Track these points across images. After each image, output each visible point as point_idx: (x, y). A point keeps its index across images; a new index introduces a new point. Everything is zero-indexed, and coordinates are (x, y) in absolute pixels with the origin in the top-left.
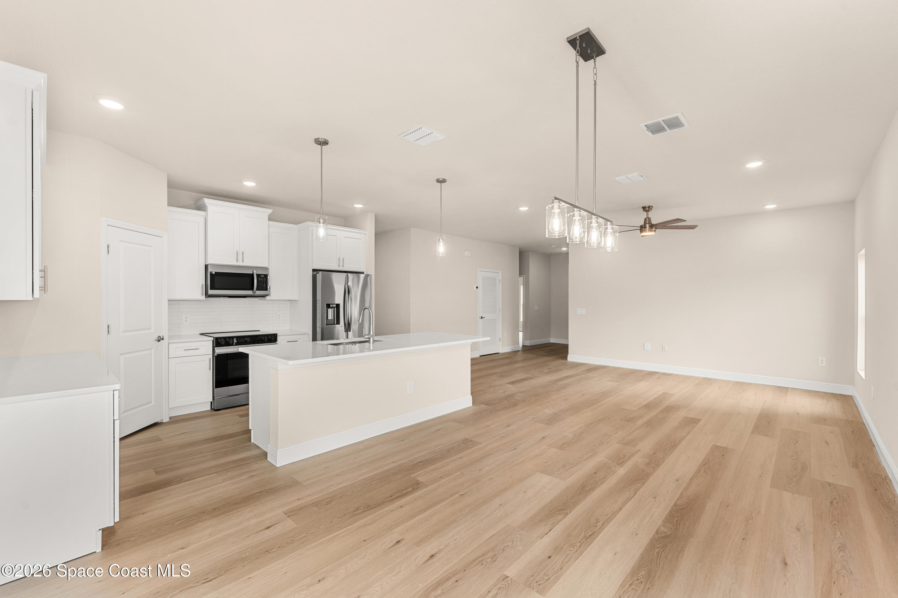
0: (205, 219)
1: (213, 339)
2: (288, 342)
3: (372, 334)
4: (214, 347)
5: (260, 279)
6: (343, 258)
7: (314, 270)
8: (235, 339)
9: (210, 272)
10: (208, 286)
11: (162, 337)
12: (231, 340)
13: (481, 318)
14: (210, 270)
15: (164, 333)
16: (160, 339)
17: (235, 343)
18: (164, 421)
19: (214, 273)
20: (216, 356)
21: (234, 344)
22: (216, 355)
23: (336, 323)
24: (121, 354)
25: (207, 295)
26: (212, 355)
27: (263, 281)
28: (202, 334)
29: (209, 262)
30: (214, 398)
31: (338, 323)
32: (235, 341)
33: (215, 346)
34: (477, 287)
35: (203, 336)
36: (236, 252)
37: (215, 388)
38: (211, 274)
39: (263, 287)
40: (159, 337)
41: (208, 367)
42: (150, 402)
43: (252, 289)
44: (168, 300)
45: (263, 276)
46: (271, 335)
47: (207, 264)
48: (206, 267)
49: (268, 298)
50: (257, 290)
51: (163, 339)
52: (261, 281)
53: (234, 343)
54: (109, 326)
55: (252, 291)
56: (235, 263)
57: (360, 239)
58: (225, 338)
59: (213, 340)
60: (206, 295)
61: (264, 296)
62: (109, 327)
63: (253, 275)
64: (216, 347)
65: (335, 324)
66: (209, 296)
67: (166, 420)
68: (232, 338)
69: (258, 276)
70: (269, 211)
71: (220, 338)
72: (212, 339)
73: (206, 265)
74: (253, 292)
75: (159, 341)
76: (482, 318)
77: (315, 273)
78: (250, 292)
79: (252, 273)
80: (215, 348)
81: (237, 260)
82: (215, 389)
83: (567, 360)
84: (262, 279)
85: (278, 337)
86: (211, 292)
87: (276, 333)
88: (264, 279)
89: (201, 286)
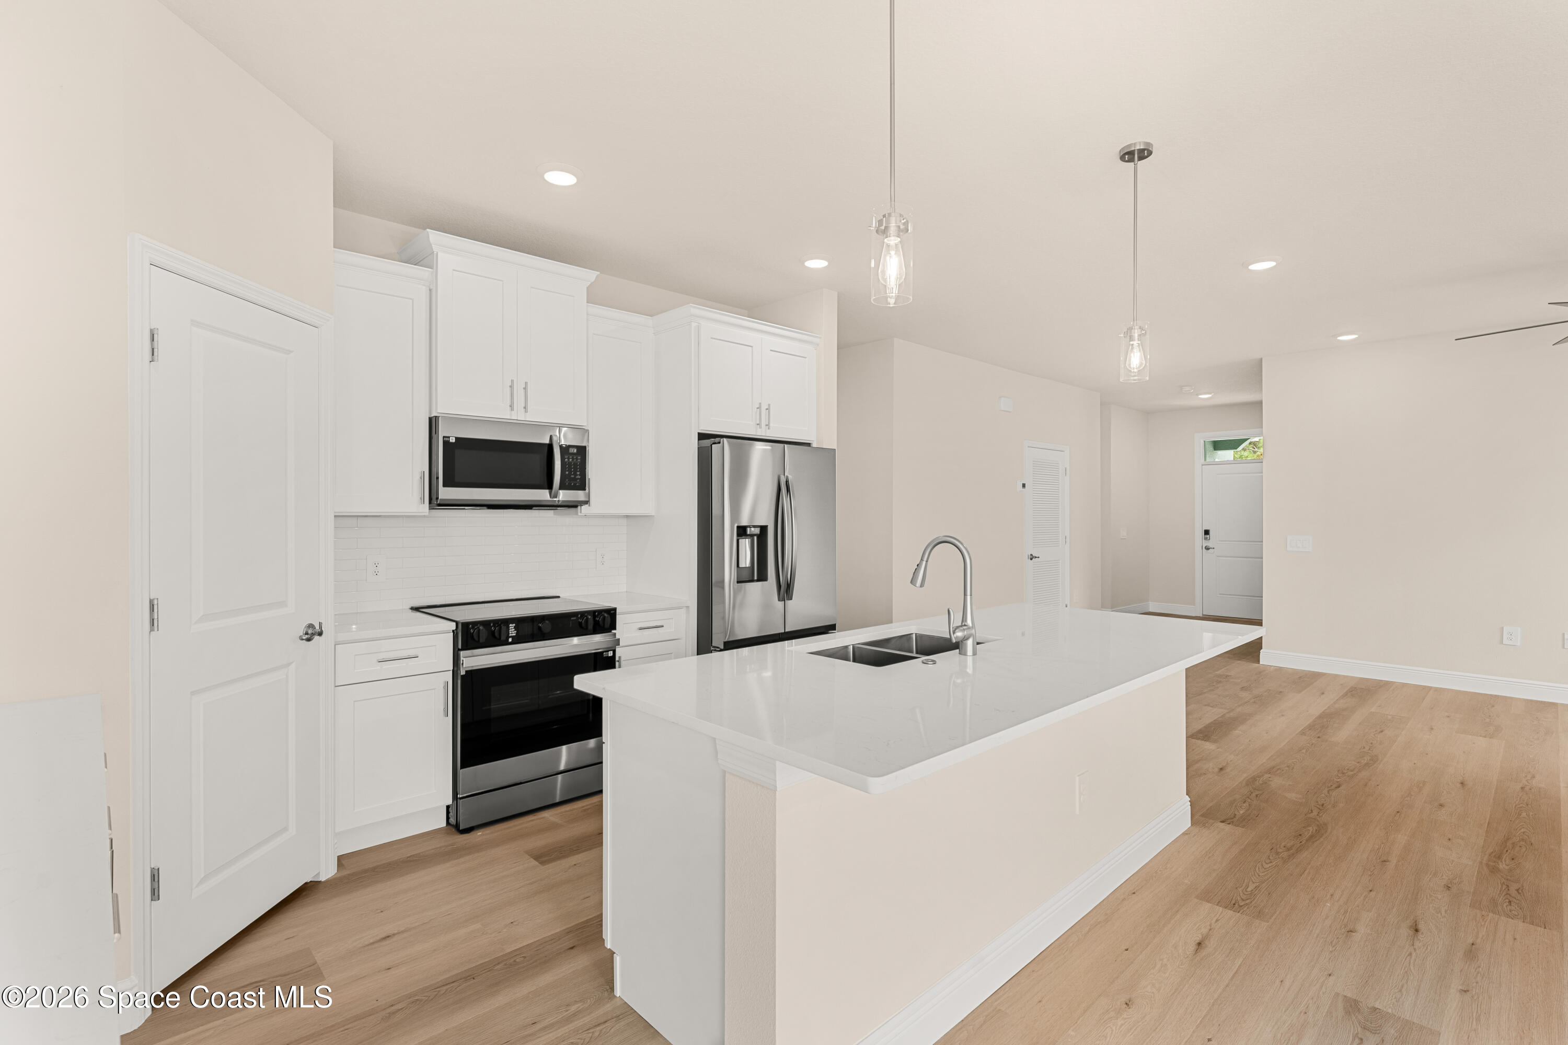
0: (428, 291)
1: (454, 628)
2: (641, 629)
3: (971, 625)
4: (459, 650)
5: (569, 459)
6: (769, 405)
7: (702, 436)
8: (512, 626)
9: (444, 437)
10: (438, 478)
11: (317, 627)
12: (504, 628)
13: (1031, 559)
14: (443, 431)
15: (326, 617)
16: (312, 633)
17: (511, 637)
18: (323, 878)
19: (452, 440)
20: (462, 676)
21: (510, 640)
22: (463, 673)
23: (756, 578)
24: (193, 693)
25: (436, 503)
26: (451, 672)
27: (575, 464)
28: (417, 609)
29: (440, 410)
30: (457, 795)
31: (762, 577)
32: (513, 632)
33: (460, 647)
34: (1024, 485)
35: (418, 614)
36: (510, 384)
37: (461, 768)
38: (446, 443)
39: (575, 479)
40: (311, 626)
41: (441, 707)
42: (285, 829)
43: (550, 486)
44: (335, 516)
45: (575, 451)
46: (600, 612)
47: (434, 414)
48: (433, 423)
49: (584, 508)
50: (562, 487)
51: (320, 634)
52: (570, 464)
53: (508, 637)
54: (155, 602)
55: (547, 492)
56: (504, 414)
57: (805, 358)
58: (486, 623)
59: (453, 631)
60: (430, 503)
61: (573, 505)
62: (155, 607)
63: (550, 447)
64: (463, 649)
65: (752, 581)
66: (440, 505)
67: (327, 871)
68: (506, 622)
69: (565, 450)
70: (591, 275)
71: (475, 624)
72: (453, 626)
73: (430, 419)
74: (550, 494)
75: (309, 640)
76: (1032, 557)
77: (707, 443)
78: (543, 495)
79: (547, 441)
80: (462, 653)
81: (511, 406)
82: (462, 772)
83: (1258, 661)
84: (573, 459)
85: (618, 617)
86: (446, 493)
87: (613, 605)
88: (577, 459)
89: (417, 477)
